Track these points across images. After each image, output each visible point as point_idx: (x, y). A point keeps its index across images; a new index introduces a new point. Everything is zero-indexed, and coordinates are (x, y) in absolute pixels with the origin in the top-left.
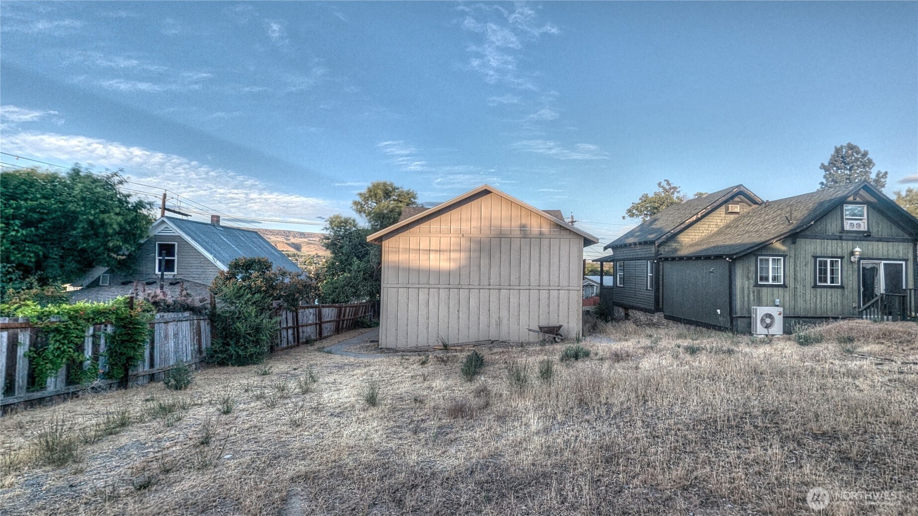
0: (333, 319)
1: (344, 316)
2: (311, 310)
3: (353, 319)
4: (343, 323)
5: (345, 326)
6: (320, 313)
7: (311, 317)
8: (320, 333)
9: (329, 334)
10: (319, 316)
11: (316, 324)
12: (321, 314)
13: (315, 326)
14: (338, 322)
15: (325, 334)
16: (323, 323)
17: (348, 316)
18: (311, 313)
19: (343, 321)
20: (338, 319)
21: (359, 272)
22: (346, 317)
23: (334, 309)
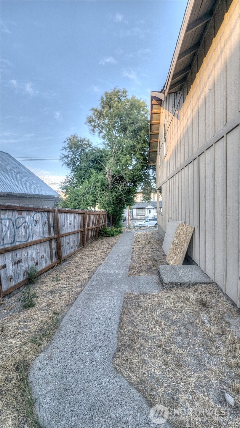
0: (76, 229)
1: (88, 226)
2: (38, 216)
3: (97, 228)
4: (88, 233)
5: (89, 237)
6: (56, 222)
7: (38, 229)
8: (59, 254)
9: (72, 251)
10: (55, 226)
11: (50, 240)
12: (57, 224)
13: (48, 243)
14: (82, 233)
15: (66, 251)
16: (63, 236)
17: (92, 226)
18: (37, 222)
19: (88, 230)
20: (82, 229)
21: (98, 182)
22: (91, 226)
23: (77, 215)
